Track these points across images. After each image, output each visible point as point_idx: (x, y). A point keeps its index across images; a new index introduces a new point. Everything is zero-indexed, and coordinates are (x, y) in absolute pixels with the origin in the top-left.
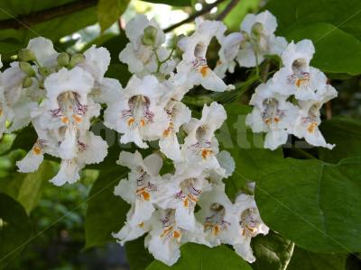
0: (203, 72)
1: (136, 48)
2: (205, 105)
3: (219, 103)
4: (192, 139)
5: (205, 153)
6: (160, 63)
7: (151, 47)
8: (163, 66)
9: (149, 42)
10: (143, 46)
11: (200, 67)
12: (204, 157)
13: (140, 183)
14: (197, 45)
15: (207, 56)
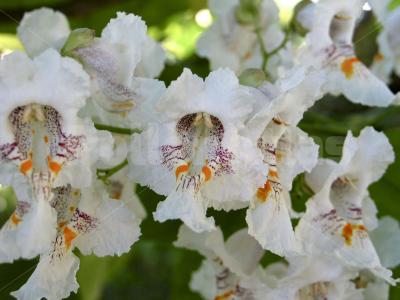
0: (347, 68)
1: (227, 31)
2: (350, 133)
3: (378, 129)
4: (321, 202)
5: (348, 230)
6: (266, 56)
7: (252, 28)
8: (273, 60)
9: (248, 17)
10: (238, 28)
11: (341, 60)
12: (347, 239)
13: (222, 284)
14: (336, 17)
15: (354, 39)
